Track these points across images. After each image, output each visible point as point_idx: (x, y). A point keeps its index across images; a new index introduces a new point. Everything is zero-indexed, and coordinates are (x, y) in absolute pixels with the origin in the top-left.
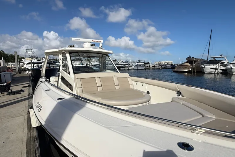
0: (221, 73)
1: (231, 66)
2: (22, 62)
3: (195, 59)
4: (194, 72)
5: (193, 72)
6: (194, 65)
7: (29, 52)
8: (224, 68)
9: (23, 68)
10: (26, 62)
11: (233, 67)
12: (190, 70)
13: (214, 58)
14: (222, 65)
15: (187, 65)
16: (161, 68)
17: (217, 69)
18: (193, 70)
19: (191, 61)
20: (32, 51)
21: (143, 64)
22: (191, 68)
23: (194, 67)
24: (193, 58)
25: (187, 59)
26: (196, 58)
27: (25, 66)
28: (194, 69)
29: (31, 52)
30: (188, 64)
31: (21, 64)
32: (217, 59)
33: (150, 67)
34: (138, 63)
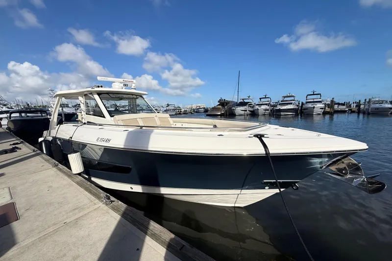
0: (250, 114)
1: (257, 107)
3: (227, 101)
4: (227, 115)
5: (225, 115)
6: (226, 107)
8: (251, 109)
11: (259, 108)
12: (223, 112)
13: (243, 99)
14: (250, 107)
15: (219, 108)
16: (193, 112)
17: (246, 111)
18: (225, 113)
19: (223, 103)
21: (173, 108)
22: (223, 110)
23: (226, 109)
24: (224, 100)
25: (219, 102)
28: (226, 111)
30: (220, 107)
32: (246, 101)
33: (181, 111)
34: (167, 108)
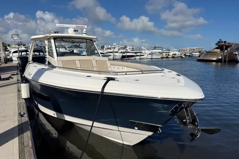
2: (8, 51)
3: (228, 43)
4: (225, 61)
5: (223, 61)
6: (226, 51)
7: (15, 38)
9: (8, 57)
10: (13, 50)
12: (220, 58)
15: (216, 52)
16: (184, 56)
18: (223, 59)
19: (222, 46)
20: (19, 36)
21: (160, 51)
22: (221, 55)
23: (225, 54)
24: (225, 42)
25: (217, 44)
27: (11, 55)
28: (225, 57)
29: (18, 38)
30: (218, 50)
31: (6, 52)
33: (169, 55)
34: (153, 51)
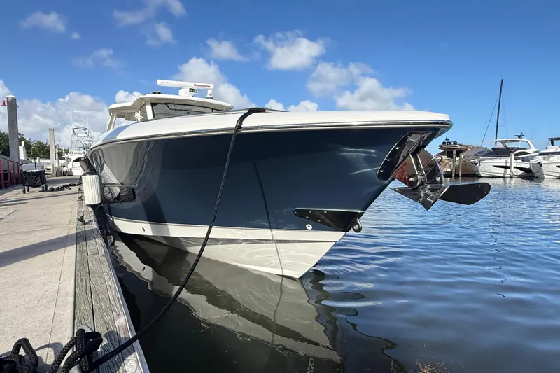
0: (520, 176)
1: (540, 159)
2: (64, 159)
3: (461, 145)
4: (457, 176)
5: (453, 175)
6: (457, 159)
8: (526, 165)
9: (65, 169)
10: (74, 157)
11: (543, 162)
12: (449, 170)
13: (503, 142)
14: (523, 160)
17: (509, 168)
18: (454, 171)
19: (449, 150)
22: (450, 166)
23: (457, 164)
24: (455, 143)
25: (441, 147)
26: (461, 143)
27: (70, 166)
28: (457, 169)
30: (445, 158)
31: (62, 162)
32: (510, 145)
